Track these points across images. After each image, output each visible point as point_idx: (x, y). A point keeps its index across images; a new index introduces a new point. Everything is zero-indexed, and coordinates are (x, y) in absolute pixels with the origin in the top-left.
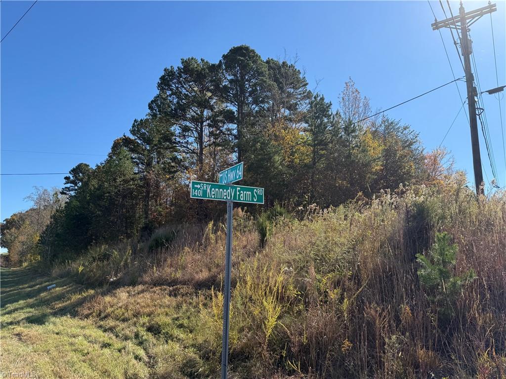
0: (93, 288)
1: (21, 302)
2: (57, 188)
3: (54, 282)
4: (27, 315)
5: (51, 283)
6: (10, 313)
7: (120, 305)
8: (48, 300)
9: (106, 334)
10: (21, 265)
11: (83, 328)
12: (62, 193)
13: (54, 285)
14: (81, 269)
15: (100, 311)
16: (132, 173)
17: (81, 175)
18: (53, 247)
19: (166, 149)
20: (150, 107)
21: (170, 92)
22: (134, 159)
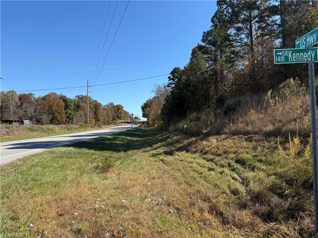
0: (194, 137)
1: (159, 144)
2: (165, 84)
3: (172, 134)
4: (164, 151)
5: (171, 134)
6: (155, 149)
7: (213, 146)
8: (172, 143)
9: (209, 163)
10: (154, 126)
11: (194, 158)
12: (168, 86)
13: (173, 135)
14: (185, 126)
15: (201, 149)
16: (206, 67)
17: (176, 74)
18: (168, 116)
19: (227, 46)
20: (213, 21)
21: (226, 6)
22: (206, 58)
